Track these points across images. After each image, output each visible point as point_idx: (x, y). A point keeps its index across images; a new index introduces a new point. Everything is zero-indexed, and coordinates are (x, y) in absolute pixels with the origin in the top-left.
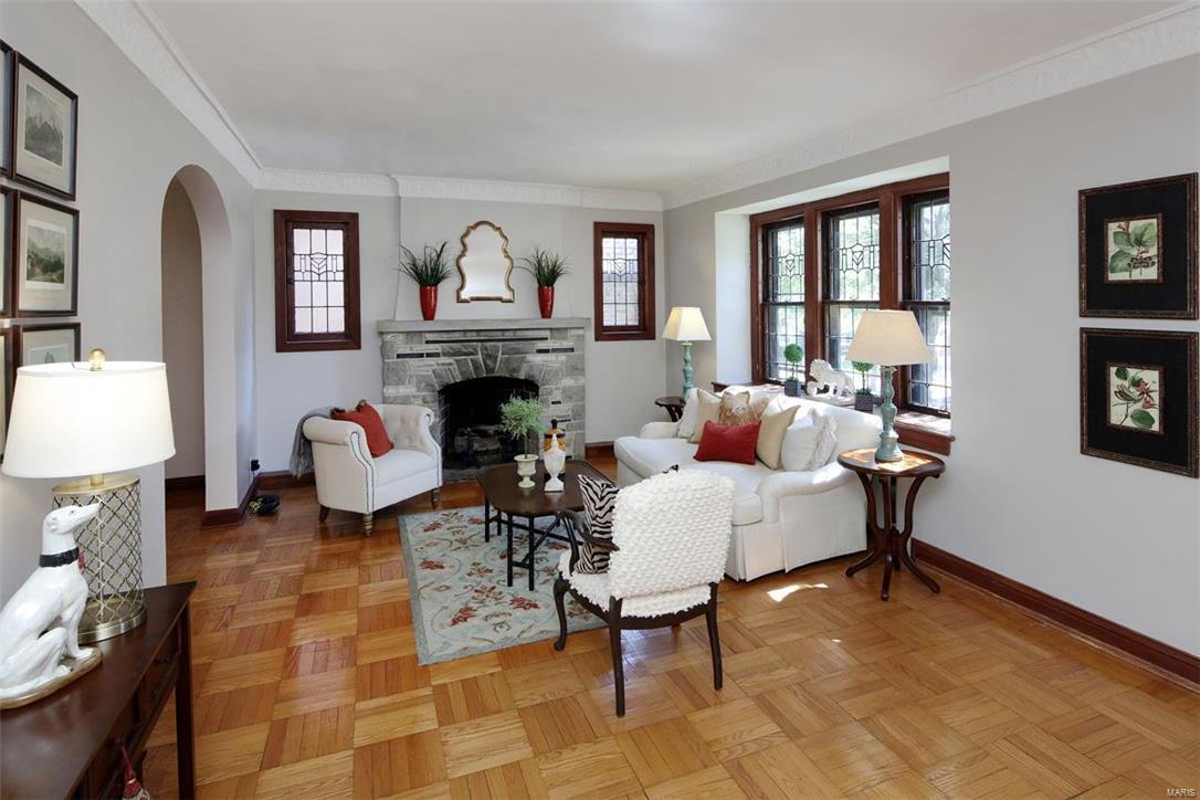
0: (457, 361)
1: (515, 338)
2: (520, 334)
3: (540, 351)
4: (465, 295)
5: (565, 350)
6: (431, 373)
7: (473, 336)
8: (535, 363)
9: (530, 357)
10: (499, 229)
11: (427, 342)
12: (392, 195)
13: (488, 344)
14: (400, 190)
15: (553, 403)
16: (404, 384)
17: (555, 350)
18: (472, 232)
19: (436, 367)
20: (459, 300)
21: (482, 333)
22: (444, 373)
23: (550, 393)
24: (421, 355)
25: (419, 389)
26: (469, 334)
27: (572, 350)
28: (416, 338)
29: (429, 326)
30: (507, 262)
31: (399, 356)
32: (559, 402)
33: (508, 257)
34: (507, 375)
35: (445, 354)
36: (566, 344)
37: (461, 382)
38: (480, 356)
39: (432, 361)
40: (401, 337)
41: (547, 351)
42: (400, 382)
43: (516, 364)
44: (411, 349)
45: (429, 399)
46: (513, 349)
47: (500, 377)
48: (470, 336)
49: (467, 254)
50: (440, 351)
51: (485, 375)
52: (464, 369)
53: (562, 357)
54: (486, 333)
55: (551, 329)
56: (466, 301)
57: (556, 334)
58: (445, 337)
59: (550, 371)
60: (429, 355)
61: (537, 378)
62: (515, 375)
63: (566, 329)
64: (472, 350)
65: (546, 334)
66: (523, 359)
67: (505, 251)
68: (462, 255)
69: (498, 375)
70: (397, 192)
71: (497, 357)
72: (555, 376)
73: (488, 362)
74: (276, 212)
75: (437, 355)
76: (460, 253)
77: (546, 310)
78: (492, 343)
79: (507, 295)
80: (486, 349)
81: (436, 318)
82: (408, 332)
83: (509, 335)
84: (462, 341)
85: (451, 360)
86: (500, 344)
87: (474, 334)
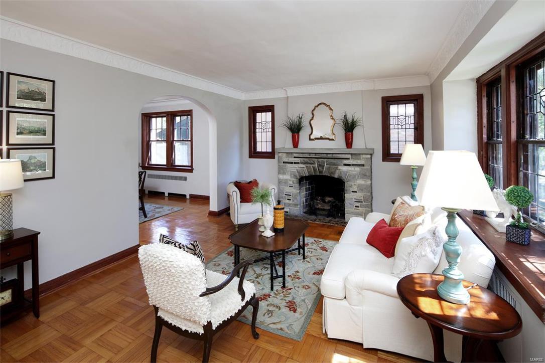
0: (306, 166)
1: (333, 158)
2: (335, 156)
3: (345, 165)
4: (312, 137)
5: (359, 165)
6: (296, 171)
7: (313, 156)
8: (343, 170)
9: (340, 167)
10: (328, 106)
11: (295, 157)
12: (286, 96)
13: (320, 160)
14: (288, 94)
15: (352, 192)
16: (285, 174)
17: (353, 165)
18: (316, 108)
19: (297, 168)
20: (310, 139)
21: (317, 155)
22: (301, 171)
23: (351, 186)
24: (292, 163)
25: (291, 177)
26: (311, 155)
27: (363, 165)
28: (290, 155)
29: (295, 150)
30: (332, 121)
31: (284, 162)
32: (356, 192)
33: (333, 119)
34: (329, 175)
35: (302, 163)
36: (359, 162)
37: (308, 176)
38: (316, 165)
39: (296, 165)
40: (285, 155)
41: (349, 165)
42: (284, 173)
43: (333, 170)
44: (288, 159)
45: (295, 182)
46: (332, 163)
47: (325, 176)
48: (312, 156)
49: (314, 118)
50: (299, 161)
51: (318, 174)
52: (309, 170)
53: (357, 169)
54: (320, 155)
55: (351, 154)
56: (312, 140)
57: (354, 157)
58: (301, 155)
59: (351, 175)
60: (295, 163)
61: (344, 178)
62: (332, 175)
63: (360, 154)
64: (312, 162)
65: (349, 156)
66: (337, 168)
67: (331, 116)
68: (312, 119)
69: (324, 174)
70: (287, 94)
71: (324, 166)
72: (353, 178)
73: (320, 168)
74: (249, 107)
75: (298, 163)
76: (311, 118)
77: (349, 144)
78: (322, 159)
79: (332, 137)
80: (319, 162)
81: (299, 147)
82: (287, 153)
83: (329, 156)
84: (310, 157)
85: (304, 166)
86: (326, 160)
87: (314, 155)
